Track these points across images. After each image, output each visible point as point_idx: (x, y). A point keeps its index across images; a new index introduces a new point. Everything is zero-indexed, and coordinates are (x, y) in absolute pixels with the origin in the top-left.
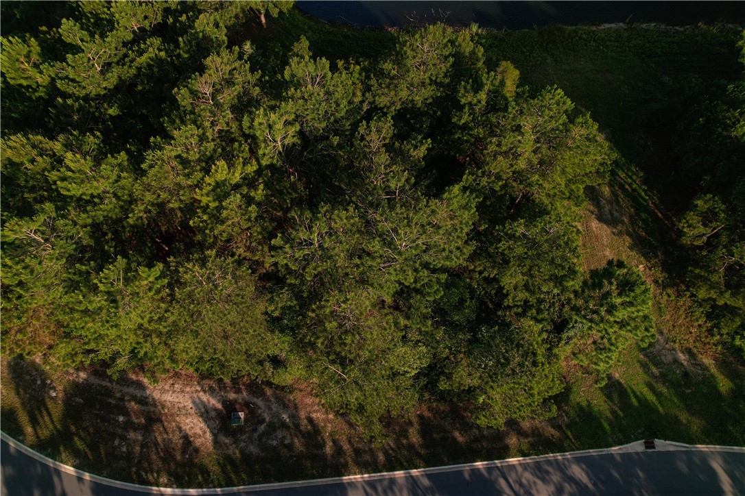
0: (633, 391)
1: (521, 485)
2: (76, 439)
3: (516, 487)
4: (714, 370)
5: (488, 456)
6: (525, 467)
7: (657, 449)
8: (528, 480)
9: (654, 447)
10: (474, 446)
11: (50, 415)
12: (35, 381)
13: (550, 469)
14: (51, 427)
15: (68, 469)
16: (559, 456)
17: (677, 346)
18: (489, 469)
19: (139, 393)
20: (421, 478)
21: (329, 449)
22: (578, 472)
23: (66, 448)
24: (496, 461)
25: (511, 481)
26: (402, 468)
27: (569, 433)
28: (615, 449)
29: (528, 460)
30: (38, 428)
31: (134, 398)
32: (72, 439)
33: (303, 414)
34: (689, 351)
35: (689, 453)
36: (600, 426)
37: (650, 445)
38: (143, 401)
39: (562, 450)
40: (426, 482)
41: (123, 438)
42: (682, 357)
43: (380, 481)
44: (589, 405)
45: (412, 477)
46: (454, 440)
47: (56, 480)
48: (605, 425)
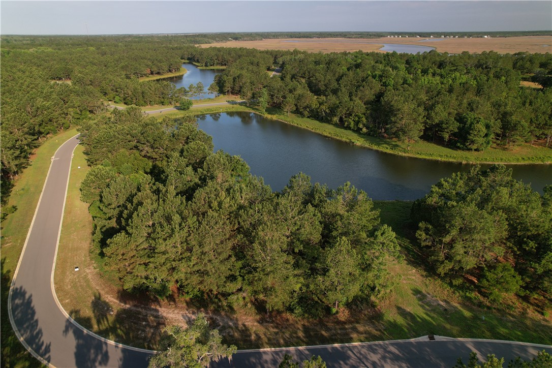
0: (418, 316)
1: (361, 354)
2: (119, 330)
3: (358, 355)
4: (460, 308)
5: (342, 342)
6: (363, 347)
7: (436, 340)
8: (365, 352)
9: (434, 339)
10: (334, 337)
11: (107, 321)
12: (104, 308)
13: (377, 348)
14: (107, 325)
15: (111, 342)
16: (381, 342)
17: (438, 298)
18: (342, 347)
19: (155, 314)
20: (304, 351)
21: (253, 337)
22: (392, 349)
23: (112, 333)
24: (346, 344)
25: (355, 352)
26: (293, 345)
27: (386, 333)
28: (412, 340)
29: (364, 344)
30: (100, 326)
31: (153, 316)
32: (117, 330)
33: (240, 323)
34: (445, 301)
35: (454, 342)
36: (403, 330)
37: (432, 338)
38: (157, 317)
39: (382, 339)
40: (307, 352)
41: (144, 331)
42: (442, 303)
43: (281, 351)
44: (395, 321)
45: (299, 350)
46: (322, 335)
47: (104, 346)
48: (405, 329)
